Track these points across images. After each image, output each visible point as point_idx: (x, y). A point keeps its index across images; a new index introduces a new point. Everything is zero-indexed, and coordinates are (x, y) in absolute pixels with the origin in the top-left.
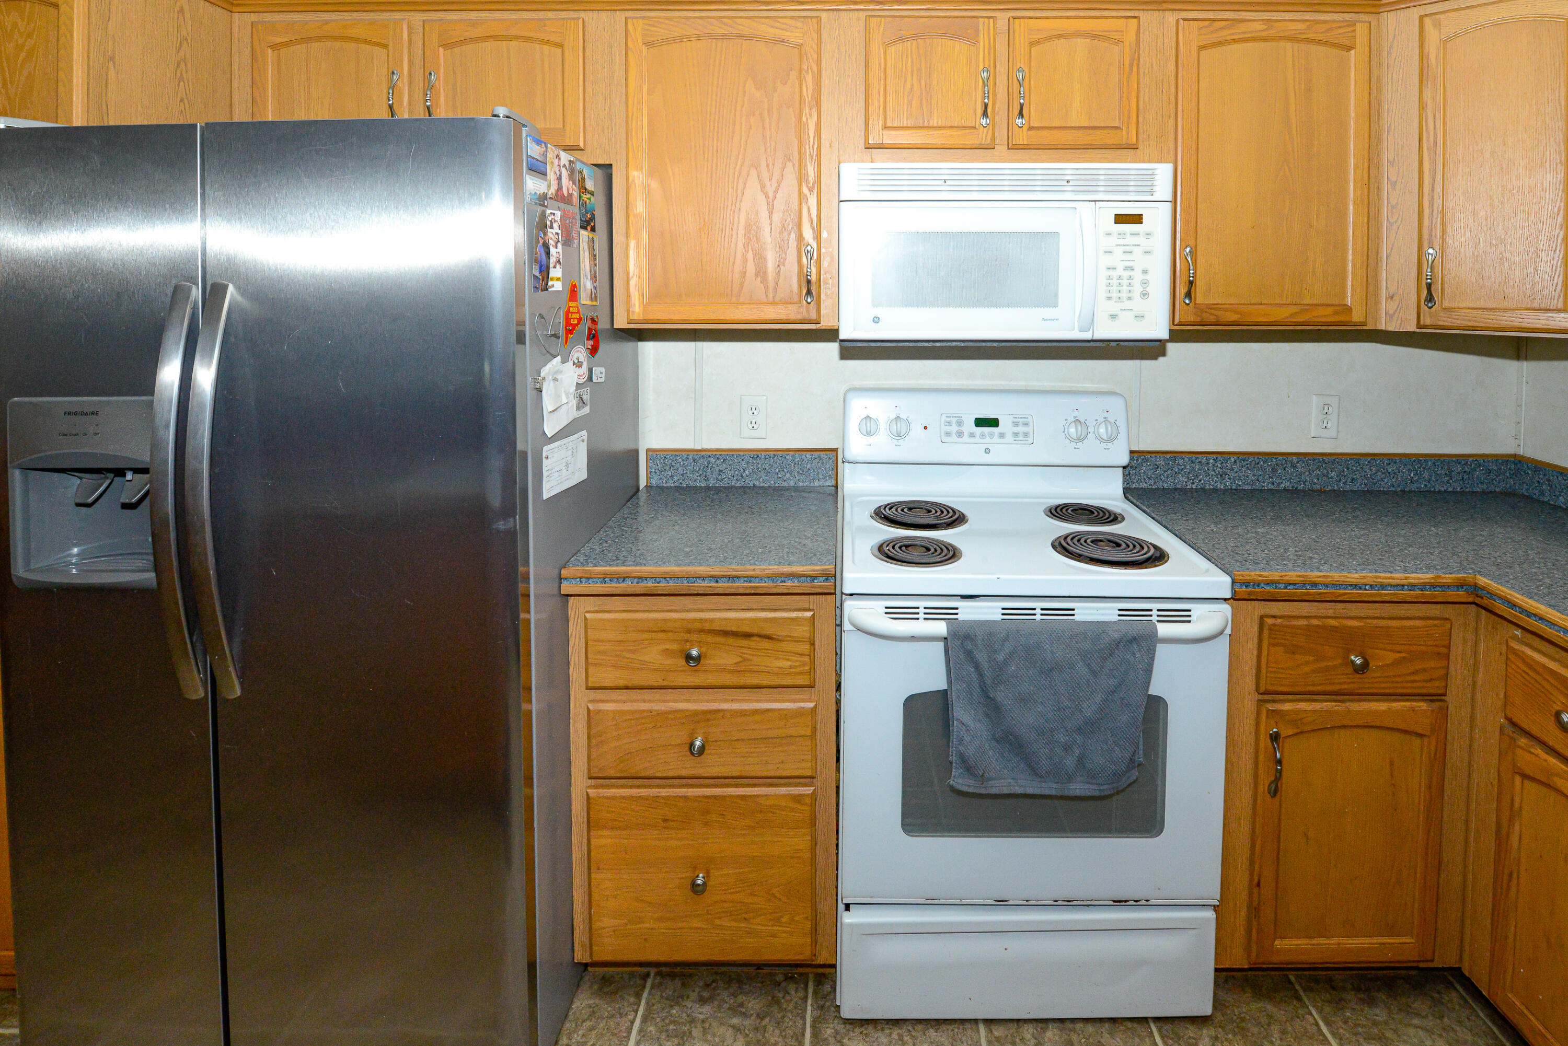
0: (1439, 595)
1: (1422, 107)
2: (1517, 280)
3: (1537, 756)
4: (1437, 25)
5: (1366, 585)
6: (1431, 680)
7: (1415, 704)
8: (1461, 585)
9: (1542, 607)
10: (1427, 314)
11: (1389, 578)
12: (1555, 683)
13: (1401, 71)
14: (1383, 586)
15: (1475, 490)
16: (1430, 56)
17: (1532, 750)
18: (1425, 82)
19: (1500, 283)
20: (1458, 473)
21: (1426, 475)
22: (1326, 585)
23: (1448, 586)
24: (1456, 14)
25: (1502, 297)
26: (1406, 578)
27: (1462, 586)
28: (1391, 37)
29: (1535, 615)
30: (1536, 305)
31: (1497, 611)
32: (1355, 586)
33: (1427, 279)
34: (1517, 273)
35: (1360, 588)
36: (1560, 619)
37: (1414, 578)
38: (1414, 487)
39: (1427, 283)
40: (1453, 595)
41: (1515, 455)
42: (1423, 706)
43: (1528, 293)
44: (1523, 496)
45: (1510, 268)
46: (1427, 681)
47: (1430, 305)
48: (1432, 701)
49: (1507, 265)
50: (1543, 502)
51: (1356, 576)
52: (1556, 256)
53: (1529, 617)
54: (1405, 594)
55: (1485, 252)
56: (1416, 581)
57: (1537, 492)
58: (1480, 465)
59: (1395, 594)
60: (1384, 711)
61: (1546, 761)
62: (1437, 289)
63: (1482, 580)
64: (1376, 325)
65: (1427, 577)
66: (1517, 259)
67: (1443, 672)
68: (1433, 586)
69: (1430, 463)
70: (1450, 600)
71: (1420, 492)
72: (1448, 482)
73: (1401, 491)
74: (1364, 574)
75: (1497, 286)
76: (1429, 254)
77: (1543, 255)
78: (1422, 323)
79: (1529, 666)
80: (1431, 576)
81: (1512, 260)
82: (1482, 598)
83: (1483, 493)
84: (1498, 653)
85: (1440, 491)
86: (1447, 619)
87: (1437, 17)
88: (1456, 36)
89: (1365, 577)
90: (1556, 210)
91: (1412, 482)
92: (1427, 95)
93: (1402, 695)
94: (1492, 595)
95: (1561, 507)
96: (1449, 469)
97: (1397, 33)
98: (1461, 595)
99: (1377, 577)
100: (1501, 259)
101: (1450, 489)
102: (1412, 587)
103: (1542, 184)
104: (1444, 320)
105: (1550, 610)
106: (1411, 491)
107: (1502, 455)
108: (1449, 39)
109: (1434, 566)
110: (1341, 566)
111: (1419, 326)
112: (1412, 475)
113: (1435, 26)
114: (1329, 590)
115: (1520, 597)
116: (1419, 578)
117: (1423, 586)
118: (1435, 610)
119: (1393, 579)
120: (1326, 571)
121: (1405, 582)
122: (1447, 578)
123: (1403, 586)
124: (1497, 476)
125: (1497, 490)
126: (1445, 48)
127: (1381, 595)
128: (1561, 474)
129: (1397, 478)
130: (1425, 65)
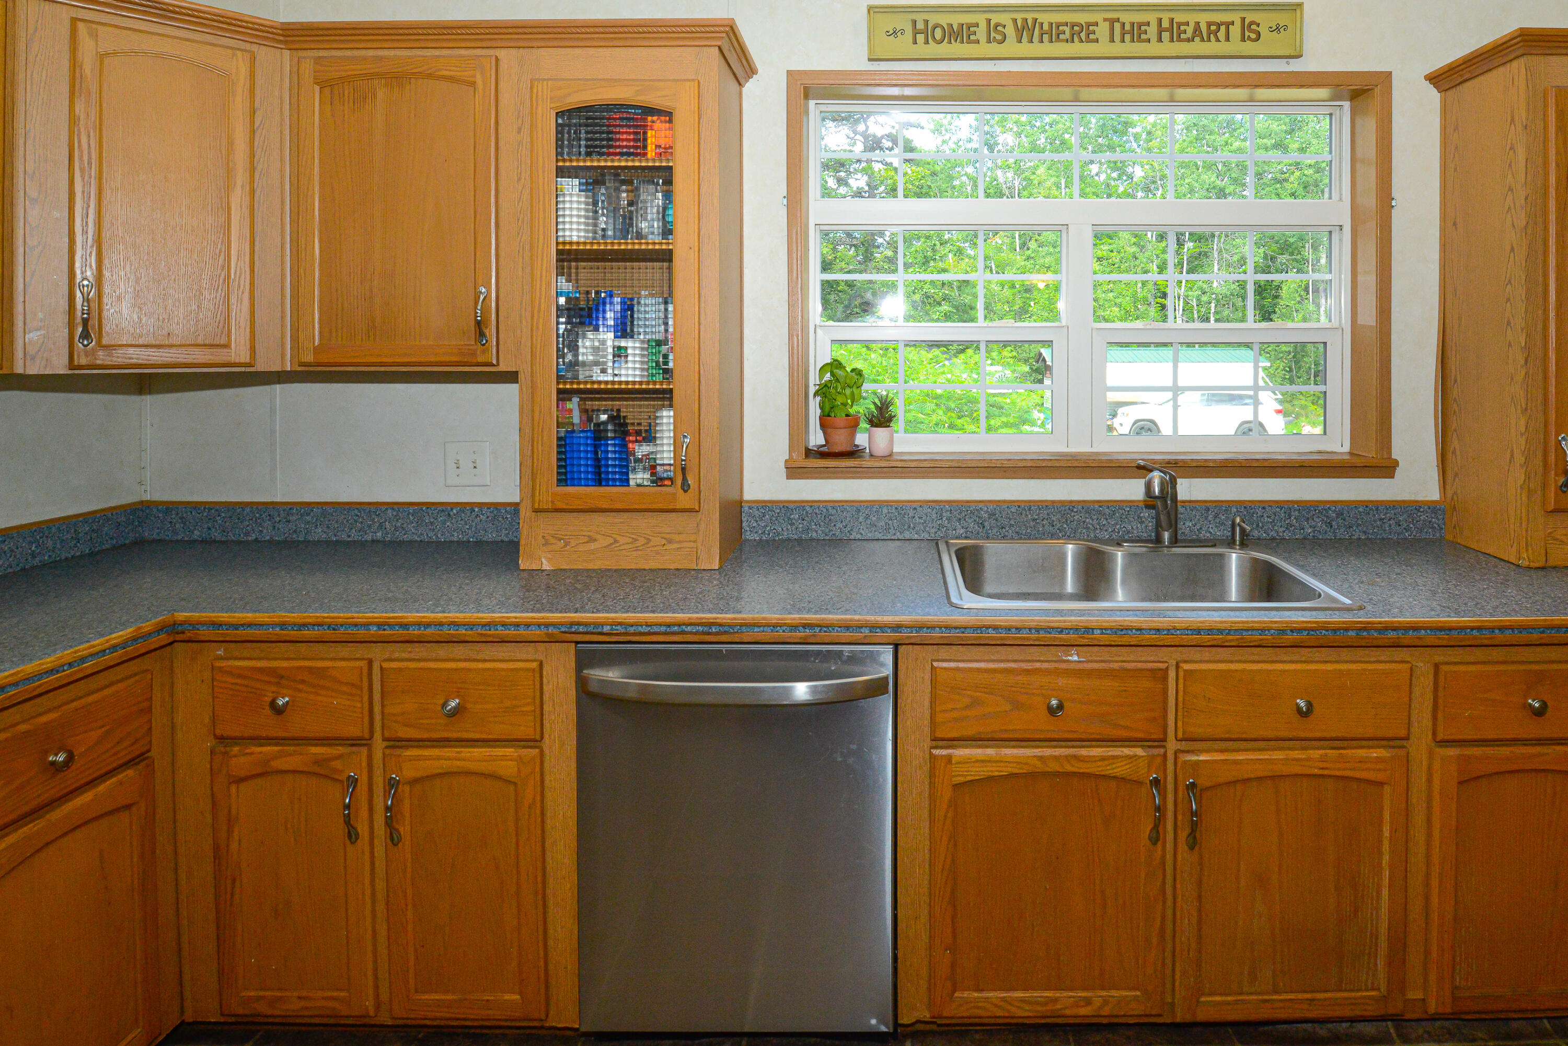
0: (141, 647)
1: (73, 121)
2: (182, 317)
3: (252, 753)
4: (94, 36)
5: (63, 666)
6: (137, 740)
7: (121, 776)
8: (160, 629)
9: (250, 615)
10: (82, 354)
11: (89, 648)
12: (266, 678)
13: (44, 72)
14: (83, 660)
15: (104, 547)
16: (84, 66)
17: (247, 751)
18: (77, 94)
19: (164, 319)
20: (86, 533)
21: (50, 543)
22: (16, 684)
23: (150, 634)
24: (116, 31)
25: (166, 334)
26: (107, 641)
27: (162, 630)
28: (31, 31)
29: (242, 625)
30: (200, 341)
31: (203, 638)
32: (52, 671)
33: (83, 314)
34: (182, 310)
35: (58, 672)
36: (269, 617)
37: (115, 638)
38: (36, 561)
39: (83, 319)
40: (155, 641)
41: (142, 502)
42: (130, 772)
43: (192, 330)
44: (154, 541)
45: (174, 305)
46: (133, 744)
47: (86, 342)
48: (137, 764)
49: (170, 301)
50: (177, 541)
51: (52, 659)
52: (218, 295)
53: (237, 629)
54: (109, 659)
55: (147, 288)
56: (119, 640)
57: (170, 533)
58: (109, 520)
59: (97, 663)
60: (92, 800)
61: (261, 753)
62: (94, 326)
63: (182, 616)
64: (12, 368)
65: (129, 631)
66: (181, 296)
67: (146, 727)
68: (134, 639)
69: (53, 530)
70: (153, 647)
71: (44, 565)
72: (75, 546)
73: (21, 570)
74: (59, 654)
75: (160, 323)
76: (83, 286)
77: (206, 293)
78: (76, 363)
79: (239, 676)
80: (131, 630)
81: (176, 296)
82: (183, 633)
83: (114, 548)
84: (199, 682)
85: (67, 559)
86: (147, 670)
87: (94, 26)
88: (115, 53)
89: (62, 657)
90: (218, 252)
91: (34, 556)
92: (79, 108)
93: (106, 774)
94: (195, 625)
95: (197, 541)
96: (75, 531)
97: (39, 26)
98: (163, 638)
99: (75, 652)
100: (164, 295)
101: (78, 554)
102: (114, 648)
103: (204, 225)
104: (102, 357)
105: (257, 614)
106: (33, 568)
107: (130, 505)
108: (107, 54)
109: (128, 621)
110: (24, 658)
111: (71, 366)
112: (33, 548)
113: (90, 35)
114: (21, 688)
115: (225, 615)
116: (121, 636)
117: (124, 644)
118: (133, 667)
119: (94, 646)
120: (11, 668)
121: (107, 645)
122: (147, 626)
123: (104, 651)
124: (126, 528)
125: (127, 542)
126: (101, 63)
127: (81, 670)
128: (195, 508)
129: (15, 556)
130: (78, 75)
